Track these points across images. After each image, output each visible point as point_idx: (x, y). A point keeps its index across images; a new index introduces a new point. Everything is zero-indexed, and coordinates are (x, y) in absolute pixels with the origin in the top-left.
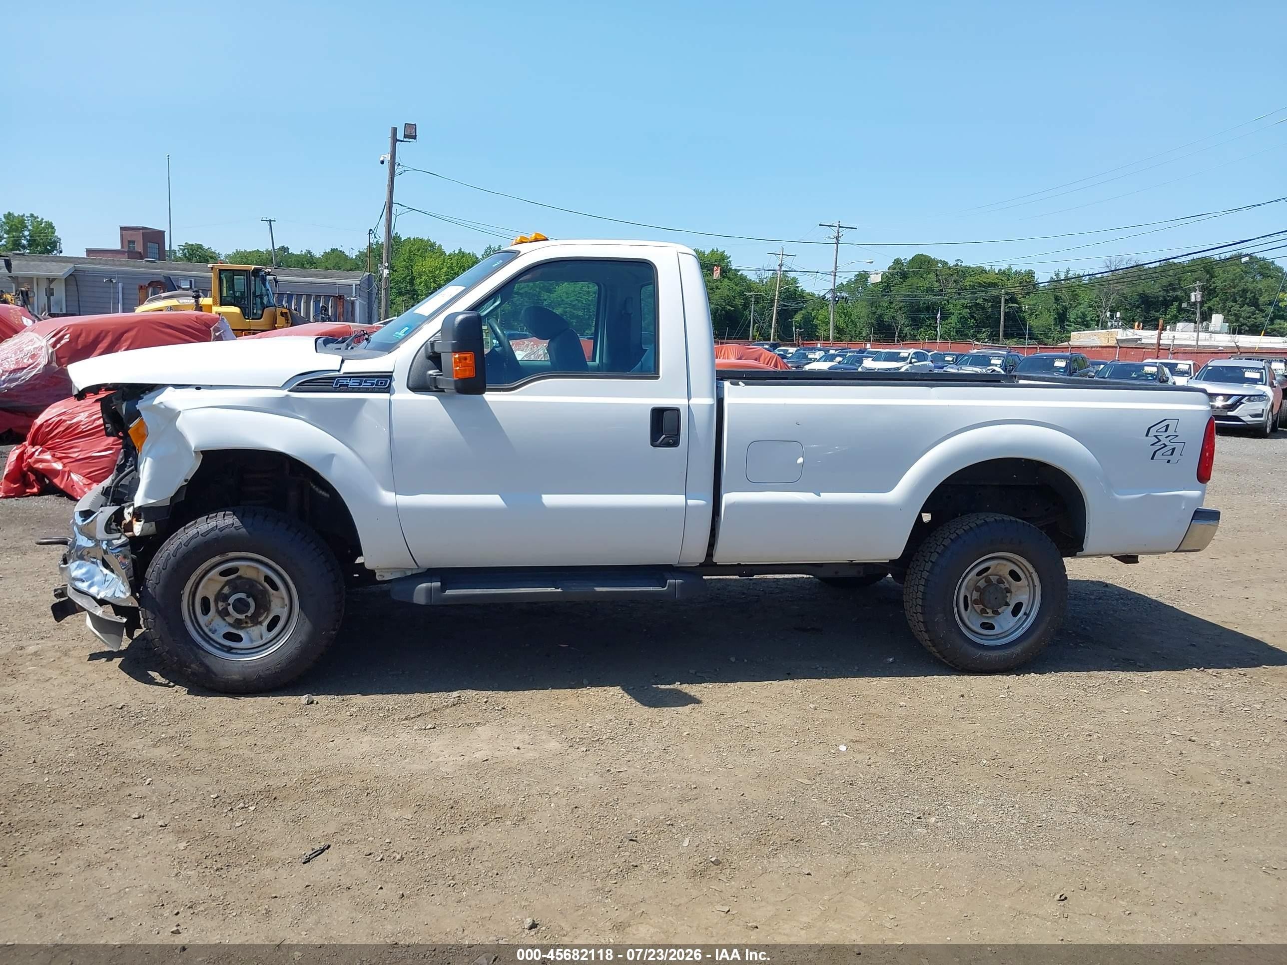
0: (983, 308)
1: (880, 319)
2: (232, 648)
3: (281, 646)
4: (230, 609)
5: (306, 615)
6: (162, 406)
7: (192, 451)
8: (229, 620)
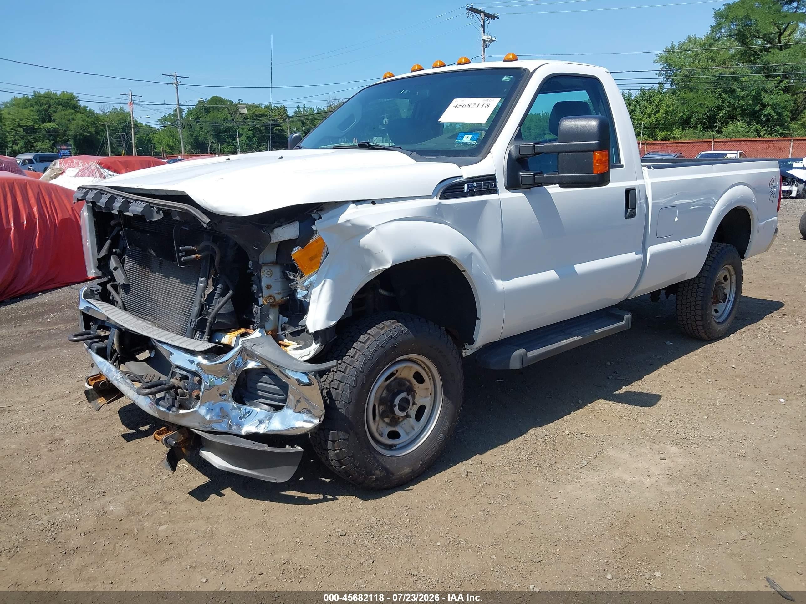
0: (260, 131)
1: (196, 139)
2: (395, 446)
3: (432, 431)
4: (396, 409)
5: (449, 399)
6: (349, 224)
7: (389, 266)
8: (387, 420)
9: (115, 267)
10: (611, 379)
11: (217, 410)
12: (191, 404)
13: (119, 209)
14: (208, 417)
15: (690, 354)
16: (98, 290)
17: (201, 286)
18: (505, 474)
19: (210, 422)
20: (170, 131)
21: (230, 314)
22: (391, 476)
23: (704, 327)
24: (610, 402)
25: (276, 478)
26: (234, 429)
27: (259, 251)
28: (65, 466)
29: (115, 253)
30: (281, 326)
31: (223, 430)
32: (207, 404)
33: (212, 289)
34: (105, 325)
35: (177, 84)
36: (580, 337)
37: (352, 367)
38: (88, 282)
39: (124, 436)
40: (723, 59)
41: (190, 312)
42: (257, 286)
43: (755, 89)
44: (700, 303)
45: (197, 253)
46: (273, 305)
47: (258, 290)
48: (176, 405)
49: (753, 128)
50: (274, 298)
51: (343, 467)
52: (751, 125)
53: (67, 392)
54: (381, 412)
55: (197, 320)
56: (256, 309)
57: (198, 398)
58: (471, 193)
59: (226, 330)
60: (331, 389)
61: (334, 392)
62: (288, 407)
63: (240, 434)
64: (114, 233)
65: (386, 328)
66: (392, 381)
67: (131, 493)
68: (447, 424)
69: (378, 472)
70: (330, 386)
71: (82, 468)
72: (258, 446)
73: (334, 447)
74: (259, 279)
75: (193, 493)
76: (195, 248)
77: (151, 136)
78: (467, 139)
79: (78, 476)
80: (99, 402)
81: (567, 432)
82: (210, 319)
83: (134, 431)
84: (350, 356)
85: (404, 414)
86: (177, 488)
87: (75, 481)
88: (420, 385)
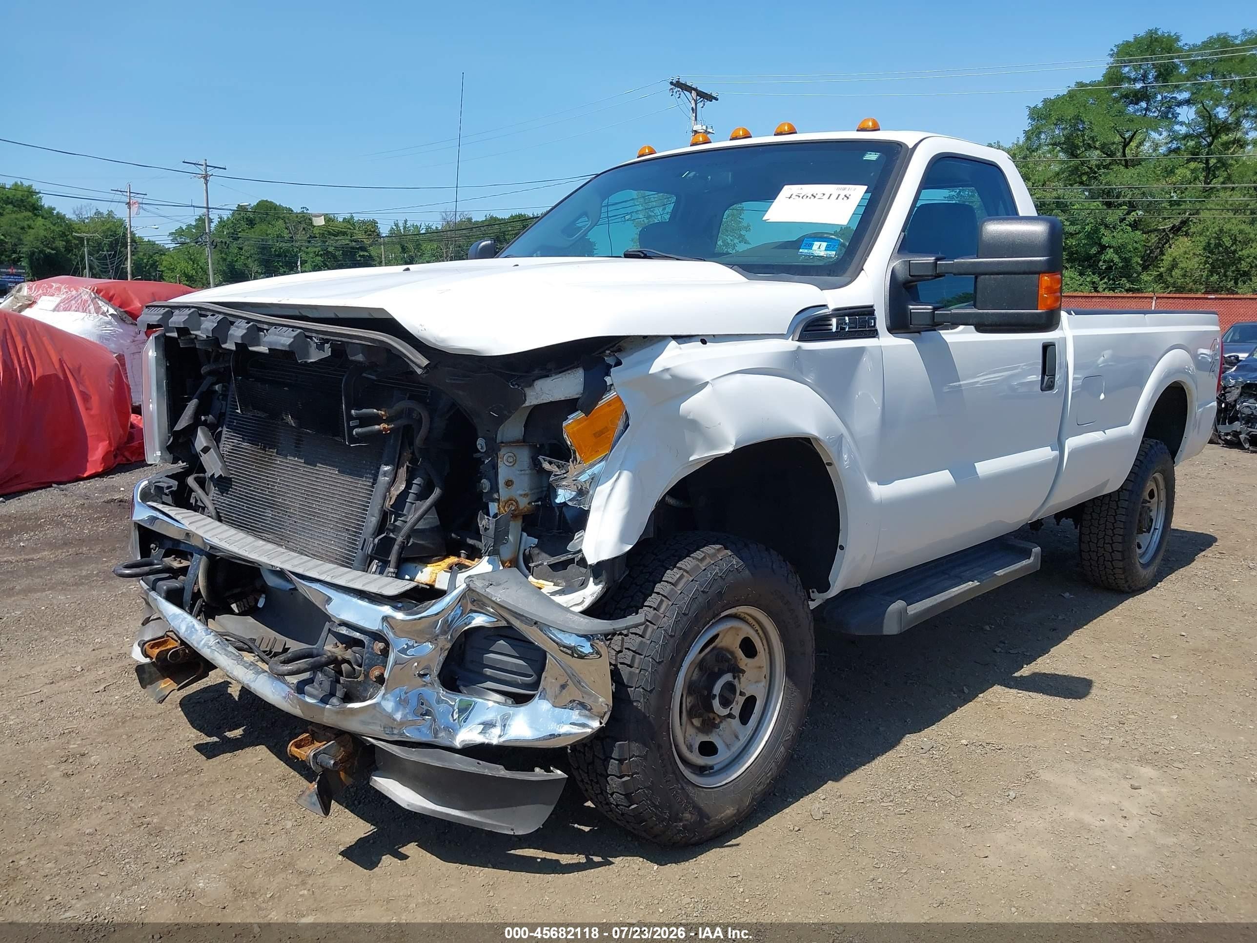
0: (334, 256)
1: (231, 268)
2: (711, 768)
3: (767, 742)
4: (716, 703)
5: (796, 684)
6: (667, 376)
7: (729, 449)
8: (697, 722)
9: (205, 447)
10: (1000, 652)
11: (414, 702)
12: (366, 690)
13: (242, 340)
14: (398, 716)
15: (1108, 613)
16: (171, 487)
17: (383, 480)
18: (887, 816)
19: (402, 723)
20: (189, 252)
21: (432, 530)
22: (706, 821)
23: (1124, 570)
24: (1012, 690)
25: (512, 827)
26: (443, 739)
27: (500, 421)
28: (99, 804)
29: (205, 423)
30: (524, 554)
31: (424, 739)
32: (397, 691)
33: (403, 487)
34: (181, 549)
35: (206, 177)
36: (977, 583)
37: (655, 627)
38: (82, 483)
39: (200, 748)
40: (1042, 178)
41: (360, 527)
42: (490, 480)
43: (1091, 223)
44: (1121, 532)
45: (385, 421)
46: (514, 516)
47: (491, 488)
48: (339, 694)
49: (1088, 280)
50: (517, 502)
51: (633, 807)
52: (1084, 275)
53: (79, 669)
54: (688, 708)
55: (376, 540)
56: (484, 522)
57: (381, 680)
58: (841, 335)
59: (425, 560)
60: (619, 666)
61: (624, 671)
62: (543, 697)
63: (453, 745)
64: (203, 387)
65: (708, 560)
66: (706, 654)
67: (231, 856)
68: (791, 729)
69: (687, 815)
70: (616, 660)
71: (131, 808)
72: (489, 768)
73: (620, 771)
74: (494, 468)
75: (349, 853)
76: (383, 413)
77: (156, 257)
78: (819, 249)
79: (127, 822)
80: (163, 686)
81: (964, 742)
82: (400, 539)
83: (215, 739)
84: (650, 607)
85: (726, 712)
86: (318, 845)
87: (124, 833)
88: (749, 661)
